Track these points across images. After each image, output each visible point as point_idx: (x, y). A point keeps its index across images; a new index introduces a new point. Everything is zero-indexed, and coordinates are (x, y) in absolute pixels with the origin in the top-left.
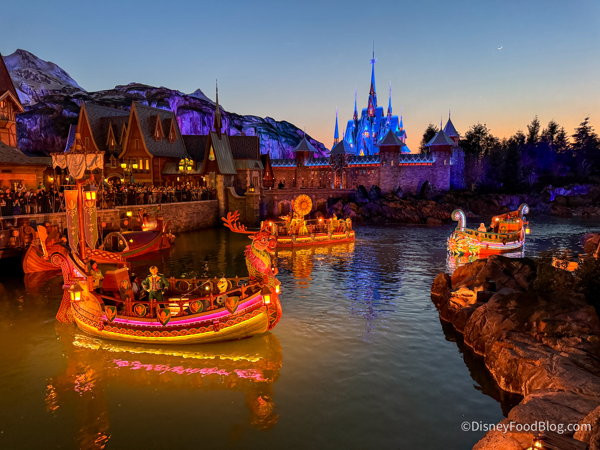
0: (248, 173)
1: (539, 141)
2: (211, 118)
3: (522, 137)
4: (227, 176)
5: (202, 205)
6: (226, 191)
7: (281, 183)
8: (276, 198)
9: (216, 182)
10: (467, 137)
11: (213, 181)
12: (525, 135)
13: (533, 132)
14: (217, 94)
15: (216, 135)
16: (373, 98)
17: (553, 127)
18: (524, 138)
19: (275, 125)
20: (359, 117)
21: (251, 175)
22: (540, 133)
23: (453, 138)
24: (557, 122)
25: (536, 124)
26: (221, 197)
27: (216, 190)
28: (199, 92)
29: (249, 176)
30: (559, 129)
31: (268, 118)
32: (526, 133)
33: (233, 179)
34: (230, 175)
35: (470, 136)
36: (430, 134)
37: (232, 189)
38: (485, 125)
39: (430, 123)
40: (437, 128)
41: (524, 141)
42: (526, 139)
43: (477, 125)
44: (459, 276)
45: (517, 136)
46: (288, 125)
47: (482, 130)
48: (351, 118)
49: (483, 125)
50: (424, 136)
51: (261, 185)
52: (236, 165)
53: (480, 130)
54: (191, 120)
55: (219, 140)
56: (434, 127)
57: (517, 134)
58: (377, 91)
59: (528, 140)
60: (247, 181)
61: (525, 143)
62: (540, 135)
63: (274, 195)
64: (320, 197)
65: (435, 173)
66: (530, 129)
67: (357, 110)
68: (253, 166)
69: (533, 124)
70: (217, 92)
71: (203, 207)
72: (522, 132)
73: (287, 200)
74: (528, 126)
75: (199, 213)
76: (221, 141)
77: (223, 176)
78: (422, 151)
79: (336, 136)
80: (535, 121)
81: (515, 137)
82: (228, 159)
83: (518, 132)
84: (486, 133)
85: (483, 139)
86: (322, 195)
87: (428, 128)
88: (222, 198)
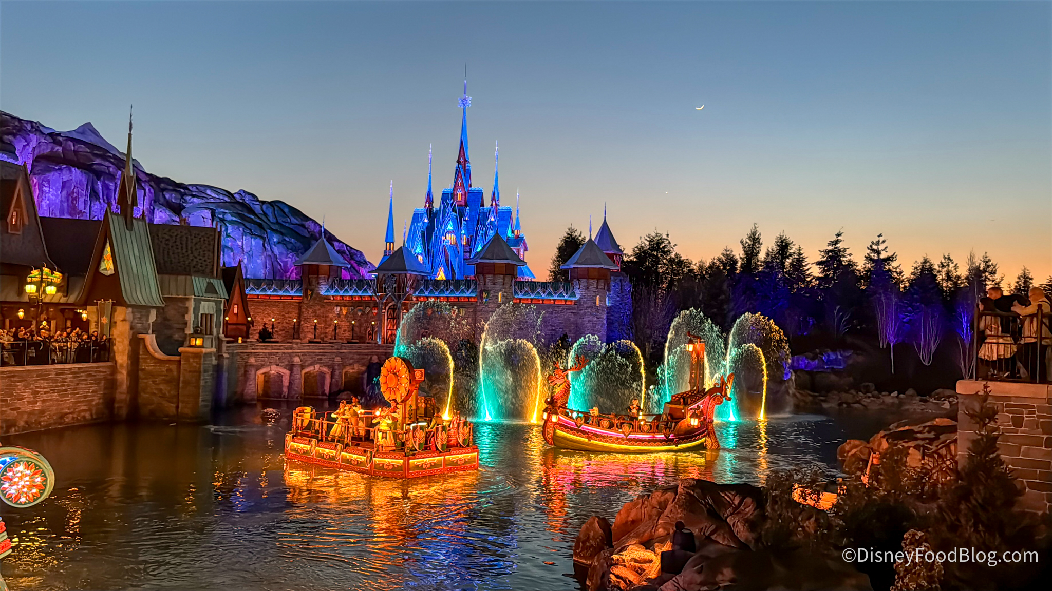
0: (191, 305)
1: (761, 269)
2: (112, 185)
3: (731, 261)
4: (142, 309)
5: (75, 374)
6: (136, 343)
7: (265, 329)
8: (252, 360)
9: (112, 324)
10: (637, 255)
11: (105, 320)
12: (737, 257)
13: (751, 252)
14: (130, 135)
15: (121, 219)
16: (463, 171)
17: (783, 246)
18: (735, 262)
19: (257, 208)
20: (437, 205)
21: (196, 309)
22: (762, 256)
23: (611, 256)
24: (790, 237)
25: (755, 239)
26: (122, 356)
27: (110, 341)
28: (88, 128)
29: (191, 311)
30: (793, 249)
31: (243, 193)
32: (739, 253)
33: (153, 317)
34: (147, 308)
35: (642, 254)
36: (570, 246)
37: (151, 340)
38: (668, 235)
39: (570, 226)
40: (582, 236)
41: (736, 269)
42: (739, 264)
43: (654, 235)
44: (627, 522)
45: (724, 259)
46: (286, 210)
47: (663, 245)
48: (421, 206)
49: (664, 236)
50: (560, 249)
51: (218, 333)
52: (162, 286)
53: (658, 244)
54: (63, 187)
55: (128, 232)
56: (577, 234)
57: (723, 255)
58: (471, 155)
59: (741, 267)
60: (186, 324)
61: (738, 272)
62: (763, 259)
63: (249, 354)
64: (351, 361)
65: (580, 321)
66: (744, 247)
67: (433, 190)
68: (204, 291)
69: (750, 238)
70: (130, 130)
71: (74, 377)
72: (732, 251)
73: (278, 365)
74: (742, 242)
75: (66, 390)
76: (133, 232)
77: (130, 310)
78: (555, 278)
79: (389, 239)
80: (754, 234)
81: (719, 260)
82: (145, 274)
83: (725, 252)
84: (669, 251)
85: (664, 261)
86: (356, 357)
87: (566, 235)
88: (125, 358)
